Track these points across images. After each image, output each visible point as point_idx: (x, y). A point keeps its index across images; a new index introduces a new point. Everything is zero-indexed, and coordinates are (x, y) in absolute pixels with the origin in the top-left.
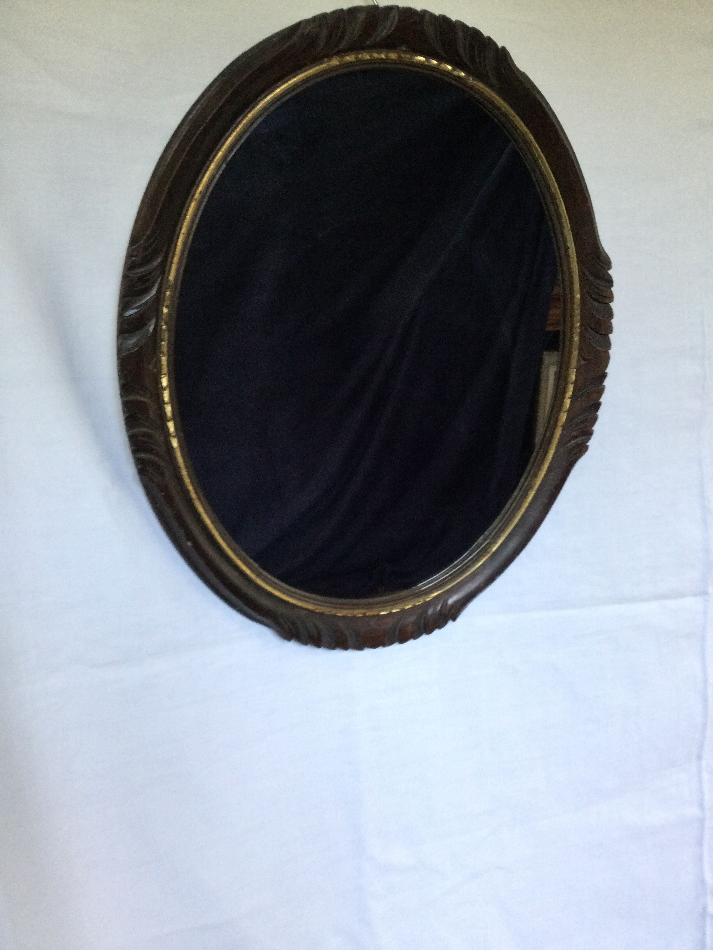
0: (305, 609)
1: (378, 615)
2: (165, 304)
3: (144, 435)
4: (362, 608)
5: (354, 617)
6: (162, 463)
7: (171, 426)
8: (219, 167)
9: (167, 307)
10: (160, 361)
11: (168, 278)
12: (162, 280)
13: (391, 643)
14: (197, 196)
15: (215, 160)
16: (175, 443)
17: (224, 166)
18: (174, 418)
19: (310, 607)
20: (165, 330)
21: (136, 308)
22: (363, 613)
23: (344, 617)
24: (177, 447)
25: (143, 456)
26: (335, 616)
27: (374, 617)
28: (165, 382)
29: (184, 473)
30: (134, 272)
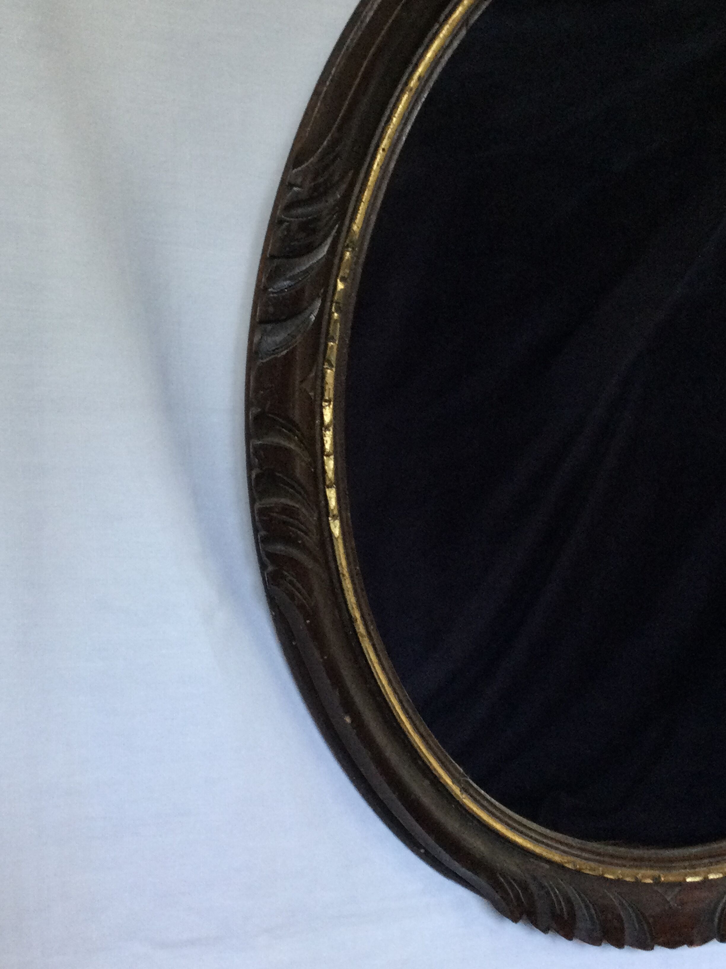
0: (549, 861)
1: (682, 884)
2: (341, 274)
3: (286, 510)
4: (652, 867)
5: (637, 883)
6: (309, 564)
7: (332, 494)
8: (453, 35)
9: (343, 280)
10: (323, 377)
11: (350, 228)
12: (339, 232)
13: (704, 940)
14: (413, 83)
15: (450, 21)
16: (336, 528)
17: (464, 32)
18: (337, 483)
19: (556, 857)
20: (336, 321)
21: (290, 279)
22: (654, 878)
23: (619, 882)
24: (338, 537)
25: (279, 548)
26: (602, 878)
27: (671, 885)
28: (328, 414)
29: (347, 584)
30: (294, 212)
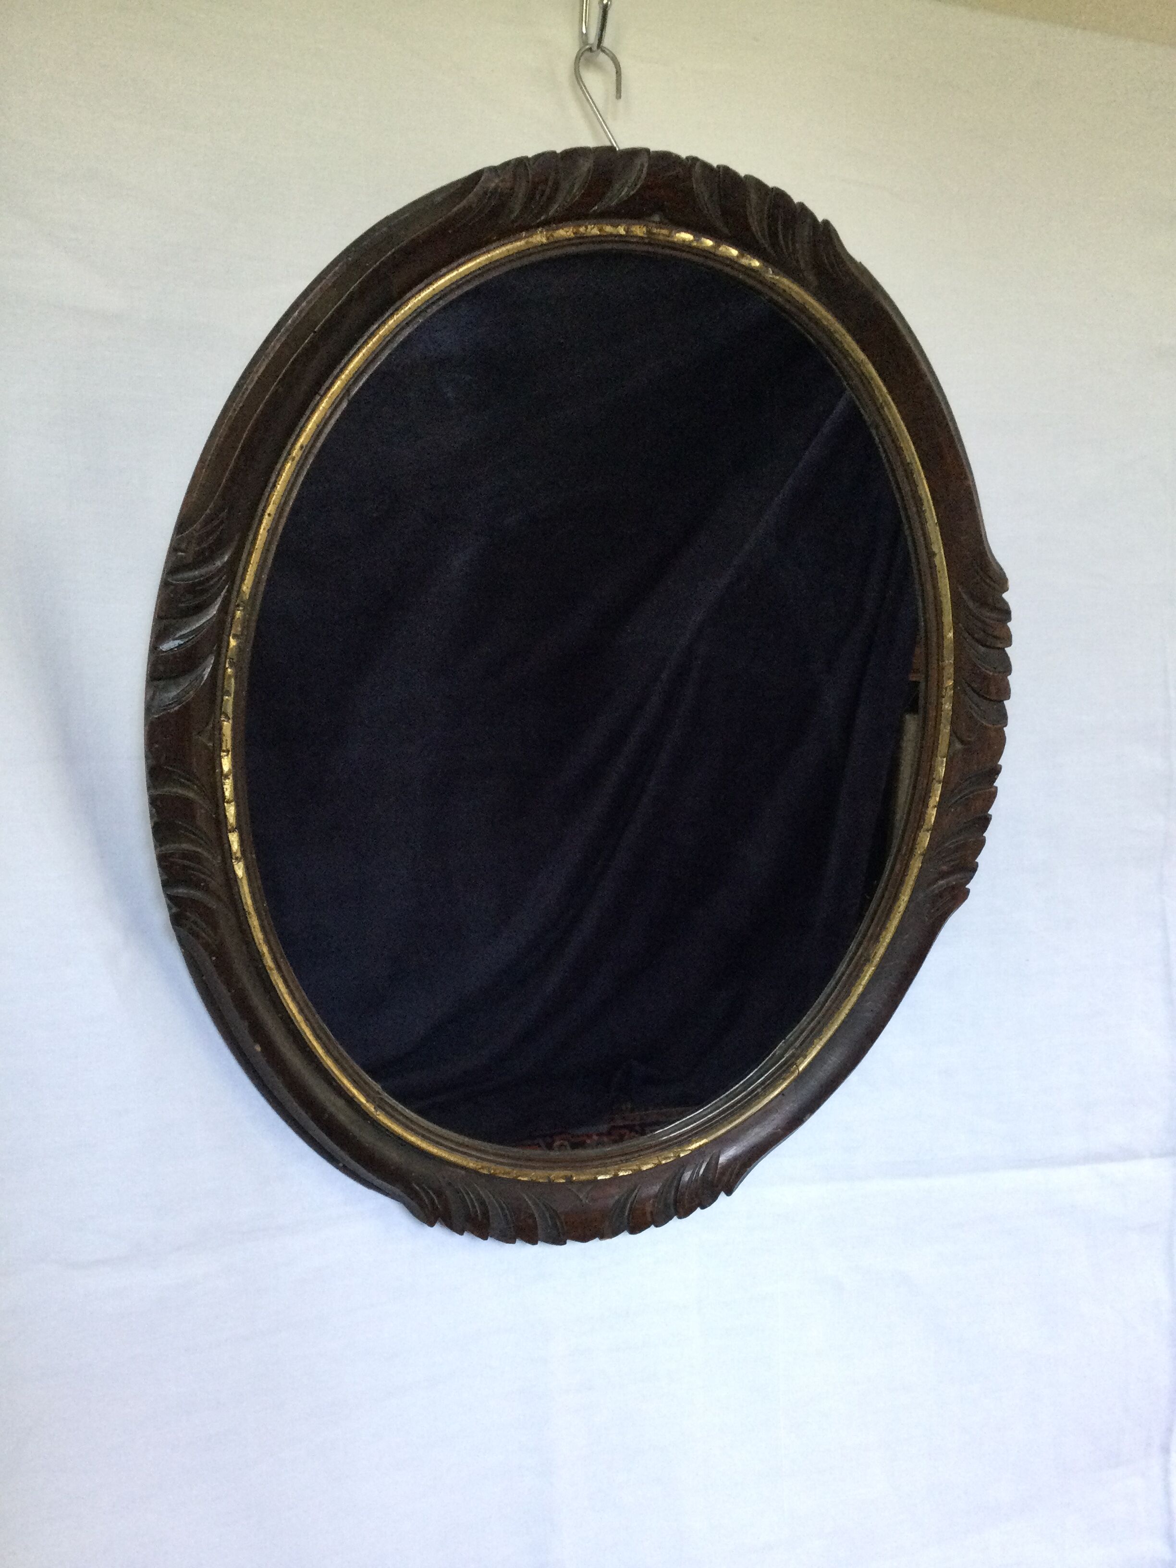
0: (463, 1168)
1: (595, 1180)
2: (233, 632)
3: (186, 855)
4: (565, 1168)
5: (551, 1183)
6: (213, 904)
7: (234, 839)
8: (335, 406)
9: (235, 636)
10: (221, 729)
11: (240, 587)
12: (229, 591)
13: (615, 1233)
14: (296, 452)
15: (329, 395)
16: (240, 870)
17: (344, 405)
18: (239, 828)
19: (472, 1164)
20: (230, 676)
21: (181, 638)
22: (566, 1177)
23: (532, 1184)
24: (242, 878)
25: (181, 891)
26: (515, 1181)
27: (588, 1182)
28: (226, 764)
29: (254, 922)
30: (180, 576)
